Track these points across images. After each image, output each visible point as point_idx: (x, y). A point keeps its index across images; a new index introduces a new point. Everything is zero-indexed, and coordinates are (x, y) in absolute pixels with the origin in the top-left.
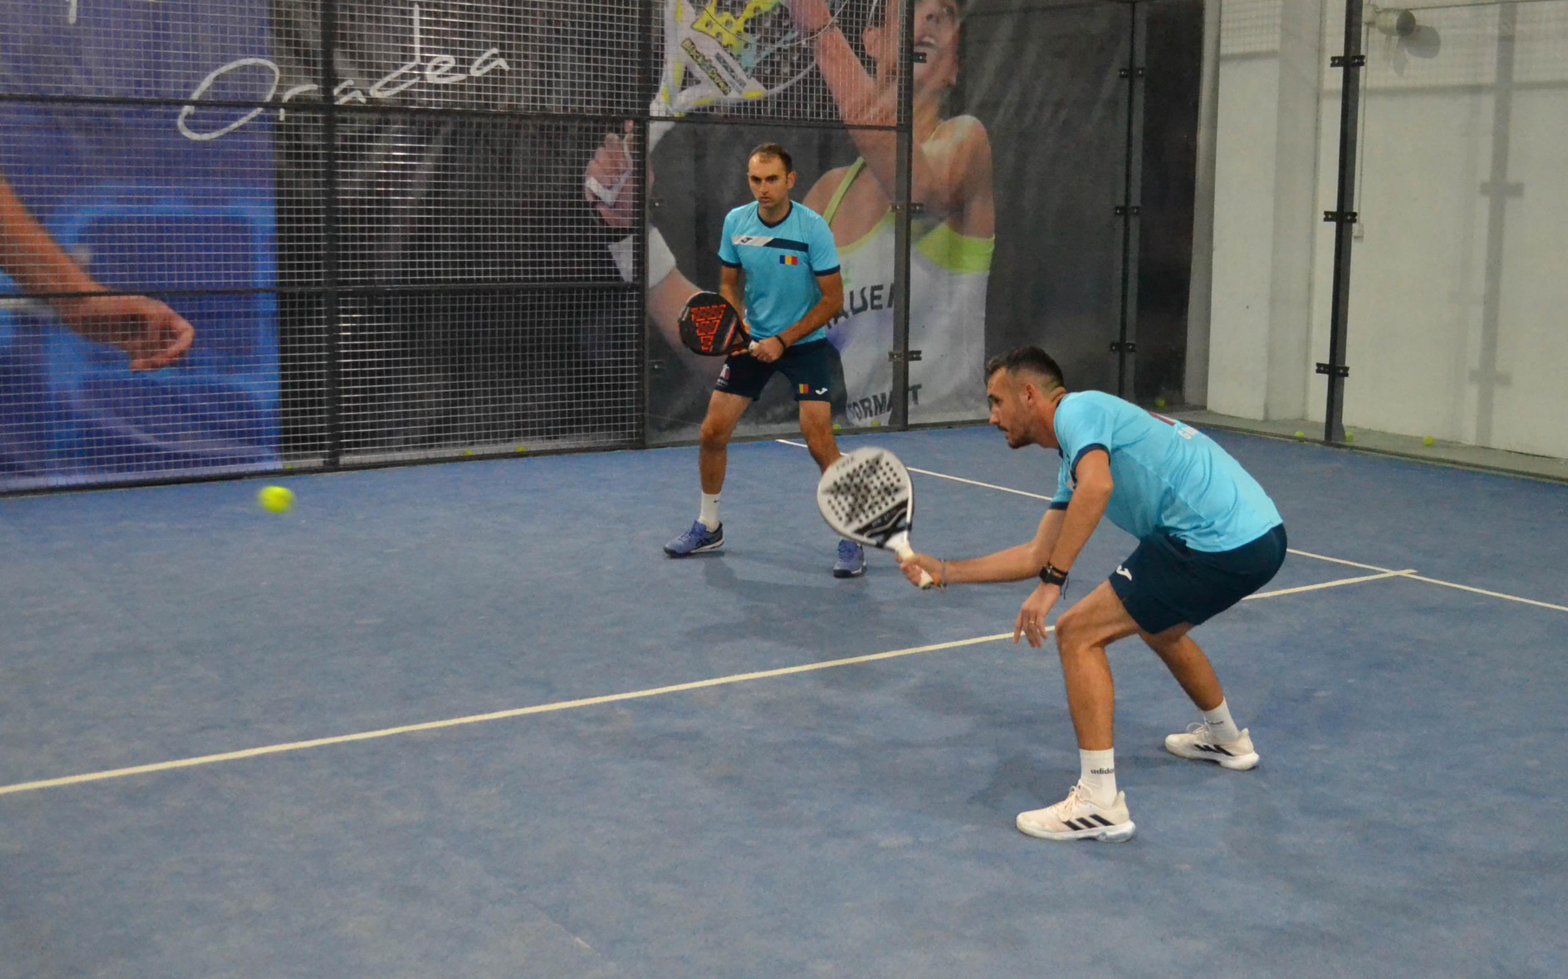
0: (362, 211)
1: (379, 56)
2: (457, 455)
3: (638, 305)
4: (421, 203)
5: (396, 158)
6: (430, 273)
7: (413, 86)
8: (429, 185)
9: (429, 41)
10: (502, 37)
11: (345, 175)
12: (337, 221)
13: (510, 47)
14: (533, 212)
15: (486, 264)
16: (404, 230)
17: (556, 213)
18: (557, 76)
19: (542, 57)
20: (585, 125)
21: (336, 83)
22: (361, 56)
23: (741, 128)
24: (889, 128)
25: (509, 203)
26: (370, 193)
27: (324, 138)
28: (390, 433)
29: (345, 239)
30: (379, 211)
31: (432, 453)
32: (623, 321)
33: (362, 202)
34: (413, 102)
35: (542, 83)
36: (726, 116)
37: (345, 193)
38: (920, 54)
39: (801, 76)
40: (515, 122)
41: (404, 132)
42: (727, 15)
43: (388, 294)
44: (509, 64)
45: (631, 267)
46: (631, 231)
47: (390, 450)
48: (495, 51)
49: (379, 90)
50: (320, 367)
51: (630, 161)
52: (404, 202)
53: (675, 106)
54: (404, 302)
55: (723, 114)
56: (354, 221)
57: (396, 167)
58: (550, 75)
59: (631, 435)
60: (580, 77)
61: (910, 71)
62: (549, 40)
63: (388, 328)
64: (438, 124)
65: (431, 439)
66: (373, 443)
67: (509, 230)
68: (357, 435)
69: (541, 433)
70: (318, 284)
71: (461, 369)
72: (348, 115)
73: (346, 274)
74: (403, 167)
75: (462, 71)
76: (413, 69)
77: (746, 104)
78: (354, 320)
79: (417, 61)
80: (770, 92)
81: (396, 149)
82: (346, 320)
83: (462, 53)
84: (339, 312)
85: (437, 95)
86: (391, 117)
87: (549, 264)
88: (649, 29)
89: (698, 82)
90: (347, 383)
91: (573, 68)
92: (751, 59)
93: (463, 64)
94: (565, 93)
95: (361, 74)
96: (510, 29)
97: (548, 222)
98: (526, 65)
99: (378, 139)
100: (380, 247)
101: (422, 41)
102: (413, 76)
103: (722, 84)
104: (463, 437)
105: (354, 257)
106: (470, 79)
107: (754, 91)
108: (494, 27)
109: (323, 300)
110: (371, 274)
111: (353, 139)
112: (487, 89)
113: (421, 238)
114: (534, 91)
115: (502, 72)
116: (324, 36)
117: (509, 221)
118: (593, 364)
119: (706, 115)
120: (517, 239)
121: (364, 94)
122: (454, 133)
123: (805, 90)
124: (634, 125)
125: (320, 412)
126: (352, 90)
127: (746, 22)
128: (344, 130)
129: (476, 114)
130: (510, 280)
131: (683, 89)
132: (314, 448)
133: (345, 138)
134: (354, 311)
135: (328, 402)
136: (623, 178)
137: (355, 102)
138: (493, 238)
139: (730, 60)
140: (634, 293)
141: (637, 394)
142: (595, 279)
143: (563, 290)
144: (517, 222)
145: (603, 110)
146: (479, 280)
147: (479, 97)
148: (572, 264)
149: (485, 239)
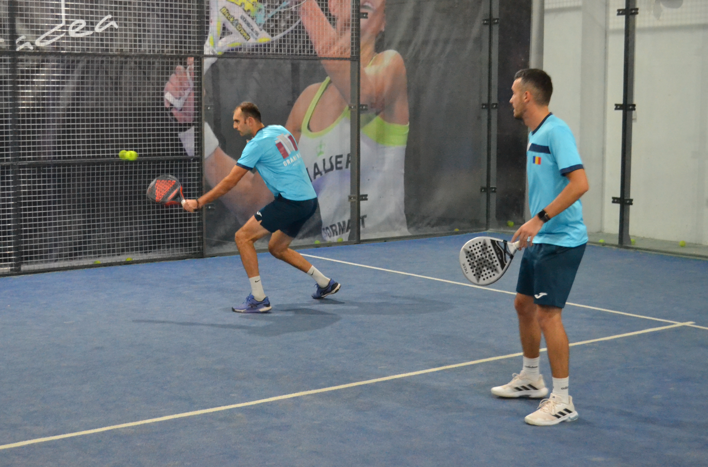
0: (33, 116)
1: (43, 21)
2: (91, 263)
3: (198, 170)
4: (68, 110)
5: (53, 83)
6: (74, 153)
7: (63, 38)
8: (73, 99)
9: (72, 12)
10: (116, 8)
11: (23, 94)
12: (19, 122)
13: (120, 14)
14: (135, 115)
15: (108, 147)
16: (58, 127)
17: (149, 114)
18: (149, 31)
19: (139, 20)
20: (165, 61)
21: (17, 37)
22: (32, 21)
23: (257, 61)
24: (346, 59)
25: (121, 109)
26: (38, 105)
27: (11, 71)
28: (51, 251)
29: (24, 132)
30: (44, 116)
31: (75, 263)
32: (190, 180)
33: (33, 110)
34: (63, 49)
35: (140, 36)
36: (249, 54)
37: (23, 105)
38: (363, 14)
39: (293, 27)
40: (123, 59)
41: (58, 66)
43: (49, 166)
44: (120, 25)
45: (193, 146)
46: (194, 124)
47: (51, 261)
48: (110, 16)
49: (41, 42)
50: (9, 211)
51: (192, 82)
52: (58, 110)
53: (217, 48)
54: (59, 170)
55: (247, 52)
56: (28, 121)
57: (54, 88)
58: (144, 31)
59: (195, 249)
60: (163, 32)
61: (358, 25)
62: (144, 10)
63: (49, 187)
64: (78, 62)
65: (76, 254)
66: (41, 257)
67: (121, 126)
68: (31, 253)
69: (141, 249)
70: (7, 160)
71: (93, 211)
72: (24, 58)
73: (24, 154)
74: (58, 88)
76: (62, 28)
77: (261, 46)
78: (29, 182)
79: (63, 24)
80: (275, 38)
81: (53, 77)
82: (24, 182)
83: (92, 18)
84: (20, 177)
85: (78, 44)
86: (51, 58)
89: (232, 33)
90: (25, 221)
91: (158, 26)
92: (262, 18)
93: (90, 26)
94: (154, 41)
95: (32, 32)
96: (120, 3)
97: (144, 120)
98: (130, 25)
99: (43, 72)
100: (44, 137)
101: (67, 11)
102: (62, 32)
103: (245, 34)
104: (95, 253)
105: (29, 143)
106: (97, 34)
107: (265, 38)
109: (11, 170)
110: (39, 154)
111: (28, 71)
112: (107, 40)
113: (69, 132)
114: (135, 41)
115: (116, 30)
116: (10, 9)
117: (121, 120)
119: (235, 54)
120: (126, 131)
121: (32, 44)
122: (88, 67)
124: (195, 60)
125: (9, 239)
126: (26, 42)
128: (21, 66)
129: (99, 55)
131: (221, 38)
132: (5, 261)
133: (22, 71)
134: (29, 177)
135: (14, 233)
136: (187, 92)
137: (28, 49)
138: (112, 131)
139: (249, 19)
140: (196, 163)
141: (199, 224)
142: (172, 154)
143: (154, 162)
144: (126, 120)
145: (176, 52)
146: (103, 157)
147: (102, 45)
148: (159, 145)
149: (107, 131)
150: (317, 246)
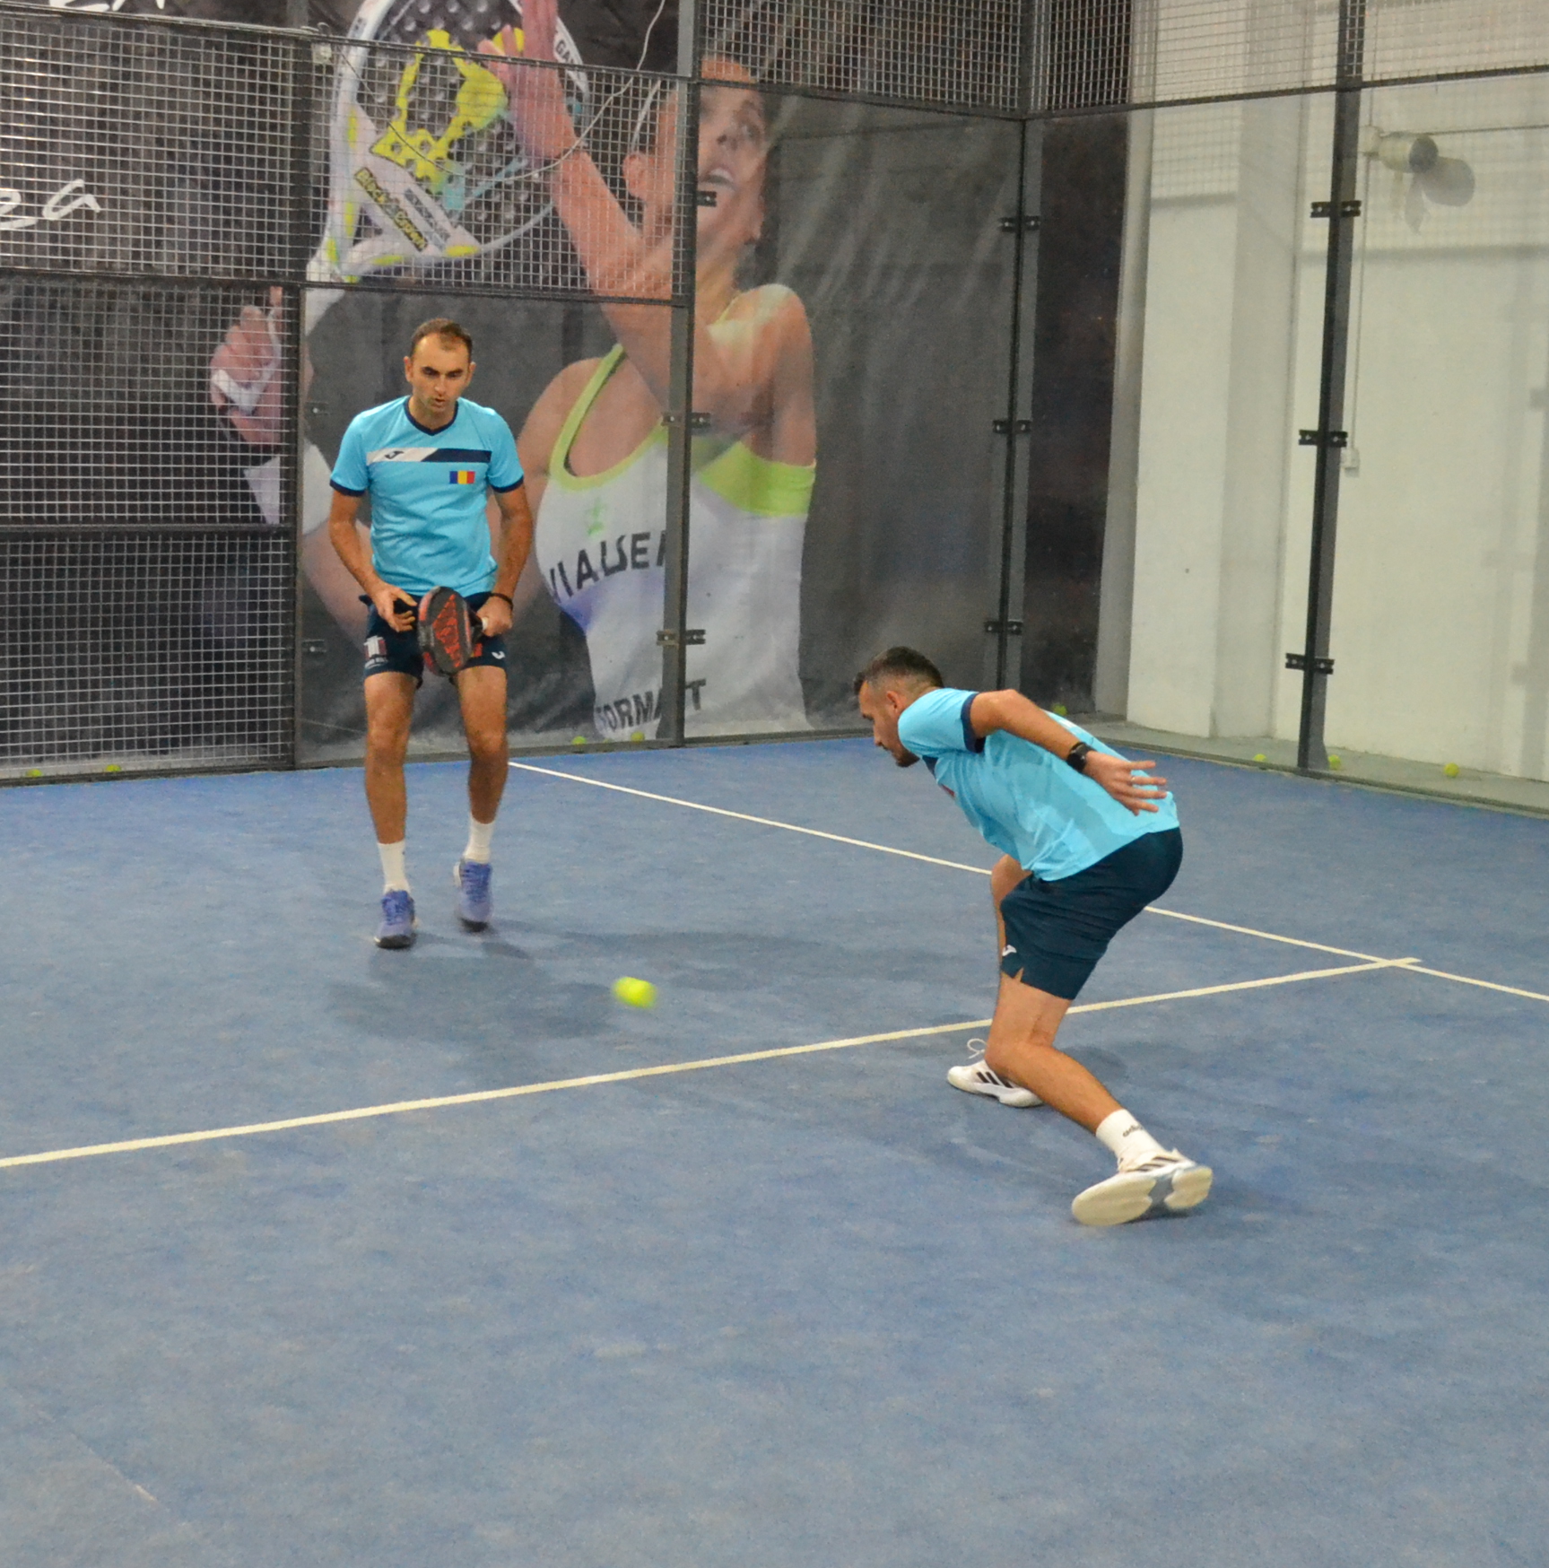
2: (17, 775)
3: (286, 558)
10: (90, 162)
13: (101, 177)
14: (132, 421)
15: (63, 496)
17: (166, 422)
18: (170, 220)
19: (147, 193)
20: (210, 292)
23: (440, 300)
24: (660, 302)
25: (97, 407)
32: (265, 582)
35: (147, 231)
36: (419, 282)
38: (705, 194)
39: (531, 224)
40: (108, 287)
42: (423, 134)
44: (100, 201)
45: (277, 503)
46: (278, 449)
48: (80, 183)
51: (278, 346)
53: (345, 267)
55: (414, 278)
58: (159, 219)
59: (273, 750)
60: (205, 221)
61: (691, 221)
62: (159, 168)
67: (97, 446)
69: (141, 744)
71: (25, 650)
75: (29, 212)
77: (448, 265)
80: (484, 248)
83: (30, 185)
87: (155, 497)
88: (306, 154)
89: (379, 232)
91: (193, 209)
92: (457, 198)
93: (33, 202)
94: (182, 245)
96: (101, 150)
97: (155, 435)
98: (124, 204)
103: (414, 236)
104: (26, 750)
106: (41, 224)
107: (462, 245)
108: (78, 148)
112: (65, 239)
114: (136, 243)
115: (89, 214)
117: (97, 433)
118: (219, 644)
119: (388, 280)
120: (109, 459)
122: (17, 304)
123: (536, 244)
124: (284, 293)
127: (451, 144)
129: (51, 276)
130: (98, 520)
131: (356, 242)
136: (267, 371)
138: (74, 458)
139: (427, 201)
140: (282, 541)
141: (285, 688)
142: (223, 519)
143: (177, 535)
144: (109, 434)
145: (237, 272)
146: (51, 520)
147: (54, 251)
148: (189, 496)
149: (62, 458)
150: (580, 750)
